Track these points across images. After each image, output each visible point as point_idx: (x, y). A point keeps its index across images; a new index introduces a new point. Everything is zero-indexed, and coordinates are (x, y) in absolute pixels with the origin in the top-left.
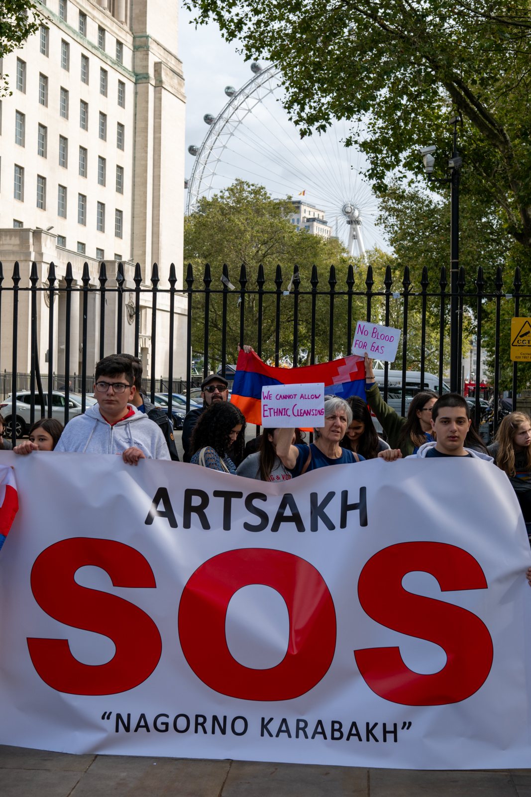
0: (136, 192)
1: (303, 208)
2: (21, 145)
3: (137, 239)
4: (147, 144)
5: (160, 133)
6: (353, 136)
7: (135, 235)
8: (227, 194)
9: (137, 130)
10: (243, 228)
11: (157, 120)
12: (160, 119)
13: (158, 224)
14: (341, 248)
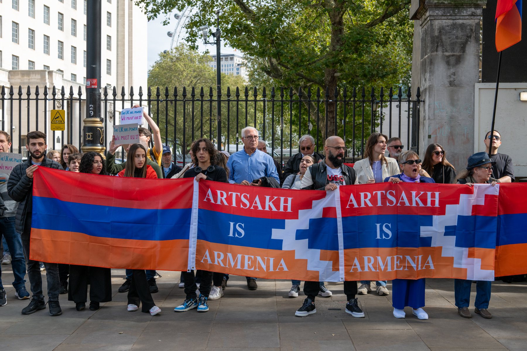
0: (119, 50)
1: (235, 58)
2: (47, 24)
3: (120, 75)
4: (124, 23)
5: (132, 17)
6: (167, 20)
7: (118, 73)
8: (174, 51)
9: (119, 16)
10: (182, 70)
11: (130, 10)
12: (132, 9)
13: (132, 67)
14: (243, 80)
